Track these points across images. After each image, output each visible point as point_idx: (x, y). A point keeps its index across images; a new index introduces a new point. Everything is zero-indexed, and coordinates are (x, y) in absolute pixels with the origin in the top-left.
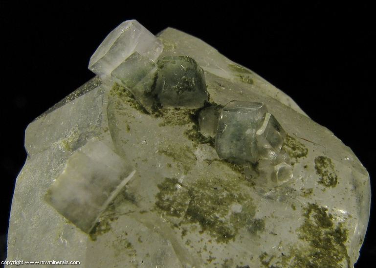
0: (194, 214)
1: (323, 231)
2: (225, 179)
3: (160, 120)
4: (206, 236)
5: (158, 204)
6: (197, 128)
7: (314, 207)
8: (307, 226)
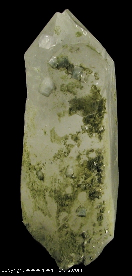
0: (68, 91)
1: (95, 91)
2: (74, 82)
3: (59, 70)
4: (71, 95)
5: (61, 90)
6: (67, 71)
7: (94, 85)
8: (92, 90)
